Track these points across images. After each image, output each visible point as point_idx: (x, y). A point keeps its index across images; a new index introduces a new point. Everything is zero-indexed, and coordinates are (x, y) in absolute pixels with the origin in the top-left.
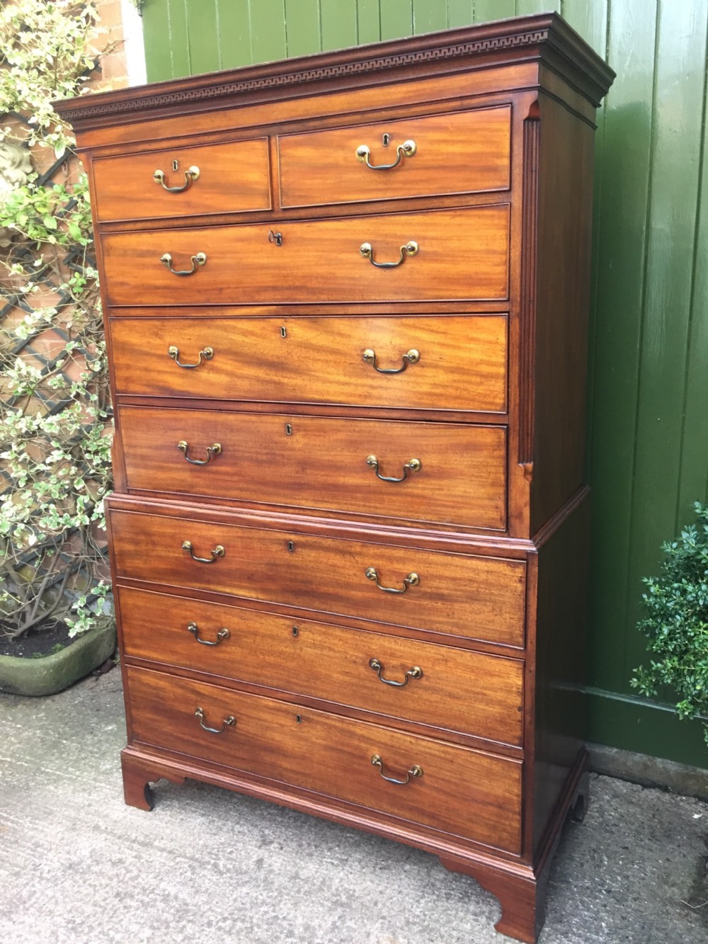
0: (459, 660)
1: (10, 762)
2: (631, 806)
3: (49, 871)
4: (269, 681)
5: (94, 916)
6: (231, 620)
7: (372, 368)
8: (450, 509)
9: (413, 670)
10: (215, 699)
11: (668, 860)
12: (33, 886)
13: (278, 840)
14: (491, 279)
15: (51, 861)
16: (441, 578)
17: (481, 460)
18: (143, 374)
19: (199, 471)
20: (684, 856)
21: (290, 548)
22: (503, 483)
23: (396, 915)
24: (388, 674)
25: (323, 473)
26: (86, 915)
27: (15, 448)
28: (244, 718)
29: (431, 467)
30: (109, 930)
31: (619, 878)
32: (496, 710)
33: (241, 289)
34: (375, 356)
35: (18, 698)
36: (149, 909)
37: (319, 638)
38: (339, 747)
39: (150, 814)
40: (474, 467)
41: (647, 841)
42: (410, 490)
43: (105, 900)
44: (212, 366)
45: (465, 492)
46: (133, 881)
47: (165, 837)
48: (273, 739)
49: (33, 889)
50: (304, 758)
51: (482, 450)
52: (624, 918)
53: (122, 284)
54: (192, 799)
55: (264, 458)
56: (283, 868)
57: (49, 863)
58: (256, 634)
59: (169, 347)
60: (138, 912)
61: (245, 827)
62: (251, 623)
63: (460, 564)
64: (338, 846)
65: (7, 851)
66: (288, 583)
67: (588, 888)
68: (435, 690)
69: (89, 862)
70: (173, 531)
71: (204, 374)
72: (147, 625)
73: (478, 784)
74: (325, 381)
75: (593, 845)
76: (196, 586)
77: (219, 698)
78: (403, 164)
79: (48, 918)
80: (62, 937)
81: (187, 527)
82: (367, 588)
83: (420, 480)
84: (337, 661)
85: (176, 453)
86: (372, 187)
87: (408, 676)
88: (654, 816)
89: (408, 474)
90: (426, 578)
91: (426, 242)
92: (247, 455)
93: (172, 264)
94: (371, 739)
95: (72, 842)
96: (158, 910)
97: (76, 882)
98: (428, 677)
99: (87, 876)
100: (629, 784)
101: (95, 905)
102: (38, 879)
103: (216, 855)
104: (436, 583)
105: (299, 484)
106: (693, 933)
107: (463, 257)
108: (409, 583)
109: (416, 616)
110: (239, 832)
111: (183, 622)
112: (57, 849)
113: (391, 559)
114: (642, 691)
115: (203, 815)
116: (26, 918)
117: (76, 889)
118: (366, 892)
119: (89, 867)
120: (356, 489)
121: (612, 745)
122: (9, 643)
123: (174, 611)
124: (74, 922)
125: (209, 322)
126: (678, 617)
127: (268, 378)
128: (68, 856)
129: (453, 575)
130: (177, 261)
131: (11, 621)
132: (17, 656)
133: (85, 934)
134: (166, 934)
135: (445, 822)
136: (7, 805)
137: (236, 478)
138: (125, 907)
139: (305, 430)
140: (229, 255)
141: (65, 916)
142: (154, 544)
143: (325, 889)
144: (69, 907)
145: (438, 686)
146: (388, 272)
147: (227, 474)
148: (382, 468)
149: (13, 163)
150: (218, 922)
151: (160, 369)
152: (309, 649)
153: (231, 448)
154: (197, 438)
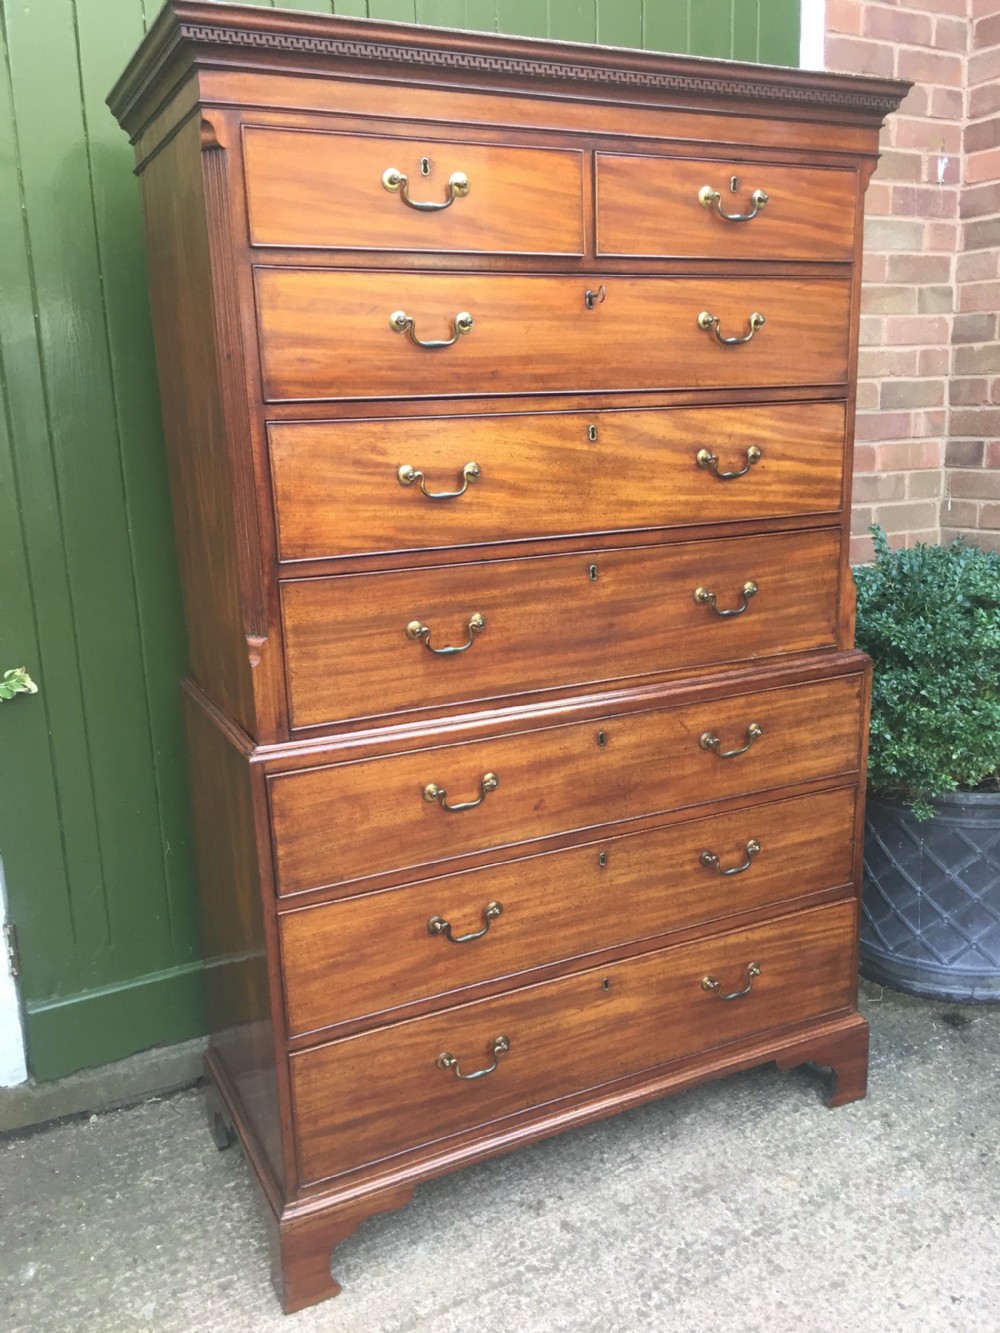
6: (505, 884)
13: (543, 1195)
21: (602, 741)
22: (837, 590)
23: (754, 1161)
24: (724, 862)
39: (342, 1296)
45: (800, 610)
59: (398, 467)
61: (485, 1213)
72: (342, 960)
103: (513, 1260)
108: (749, 737)
110: (488, 1222)
111: (419, 924)
113: (730, 715)
118: (700, 1166)
123: (401, 912)
125: (473, 424)
143: (667, 1193)
150: (646, 1305)
152: (621, 878)
153: (501, 618)
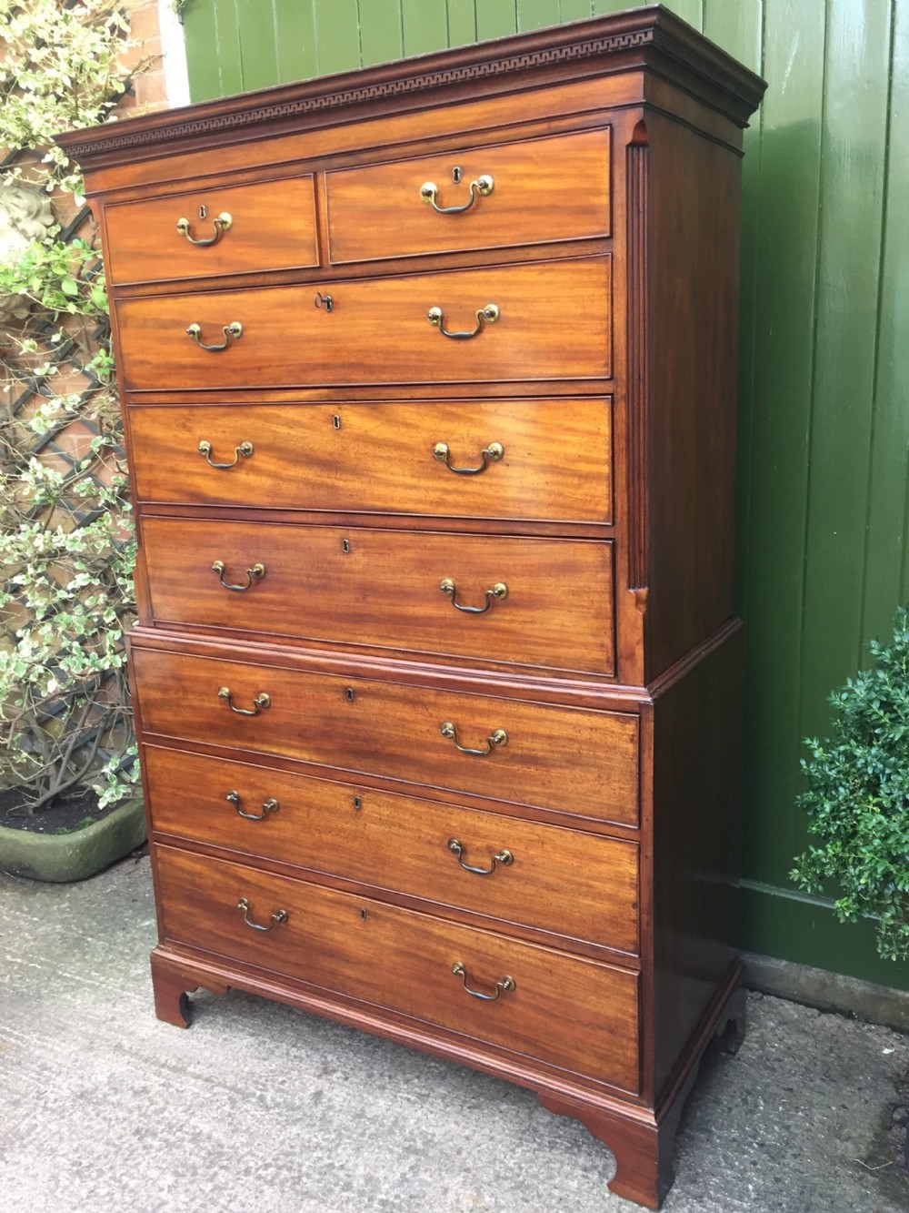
0: (559, 841)
1: (21, 964)
2: (802, 1036)
3: (56, 1100)
4: (327, 865)
5: (106, 1157)
6: (281, 788)
7: (445, 467)
8: (544, 648)
9: (502, 854)
10: (263, 888)
11: (844, 1107)
12: (35, 1117)
13: (344, 1069)
14: (589, 352)
15: (60, 1087)
16: (535, 736)
17: (581, 584)
18: (169, 476)
19: (239, 599)
20: (866, 1102)
21: (350, 696)
22: (610, 614)
23: (483, 1167)
24: (471, 858)
25: (388, 602)
26: (96, 1155)
27: (31, 571)
28: (298, 912)
29: (520, 593)
30: (122, 1175)
31: (776, 1128)
32: (604, 907)
33: (284, 368)
34: (448, 452)
35: (38, 884)
36: (174, 1150)
37: (387, 812)
38: (414, 951)
39: (187, 1031)
40: (574, 593)
41: (818, 1081)
42: (494, 623)
43: (121, 1137)
44: (252, 465)
45: (563, 625)
46: (157, 1115)
47: (202, 1061)
48: (332, 940)
49: (34, 1122)
50: (369, 964)
51: (583, 572)
52: (777, 1180)
53: (142, 362)
54: (240, 1014)
55: (317, 582)
56: (346, 1104)
57: (56, 1090)
58: (309, 805)
59: (199, 442)
60: (160, 1154)
61: (303, 1051)
62: (303, 792)
63: (556, 718)
64: (418, 1077)
65: (7, 1074)
66: (348, 741)
67: (734, 1140)
68: (529, 880)
69: (106, 1089)
70: (208, 675)
71: (242, 476)
72: (180, 793)
73: (584, 1002)
74: (389, 484)
75: (748, 1085)
76: (236, 745)
77: (267, 886)
78: (478, 206)
79: (49, 1158)
80: (64, 1182)
81: (226, 670)
82: (445, 748)
83: (507, 610)
84: (407, 840)
85: (211, 577)
86: (441, 235)
87: (494, 861)
88: (831, 1050)
89: (493, 602)
90: (516, 735)
91: (509, 304)
92: (295, 578)
93: (200, 336)
94: (453, 942)
95: (87, 1065)
96: (185, 1152)
97: (87, 1114)
98: (520, 862)
99: (101, 1108)
100: (801, 1007)
101: (108, 1144)
102: (40, 1110)
103: (264, 1085)
104: (527, 744)
105: (360, 615)
106: (869, 1202)
107: (553, 323)
108: (494, 742)
109: (504, 785)
110: (295, 1057)
111: (222, 790)
112: (68, 1073)
113: (473, 712)
114: (802, 886)
115: (252, 1035)
116: (22, 1157)
117: (86, 1123)
118: (448, 1137)
119: (105, 1096)
120: (427, 622)
121: (779, 957)
122: (28, 816)
123: (212, 776)
124: (80, 1164)
125: (247, 410)
126: (841, 789)
127: (319, 480)
128: (80, 1082)
129: (548, 732)
130: (207, 333)
131: (33, 788)
132: (36, 830)
133: (93, 1180)
134: (192, 1182)
135: (543, 1049)
136: (13, 1017)
137: (283, 608)
138: (145, 1147)
139: (365, 547)
140: (270, 325)
141: (71, 1156)
142: (185, 690)
143: (397, 1131)
144: (75, 1145)
145: (533, 874)
146: (463, 344)
147: (273, 602)
148: (460, 595)
149: (30, 213)
150: (257, 1170)
151: (189, 469)
152: (373, 826)
153: (276, 570)
154: (236, 557)
